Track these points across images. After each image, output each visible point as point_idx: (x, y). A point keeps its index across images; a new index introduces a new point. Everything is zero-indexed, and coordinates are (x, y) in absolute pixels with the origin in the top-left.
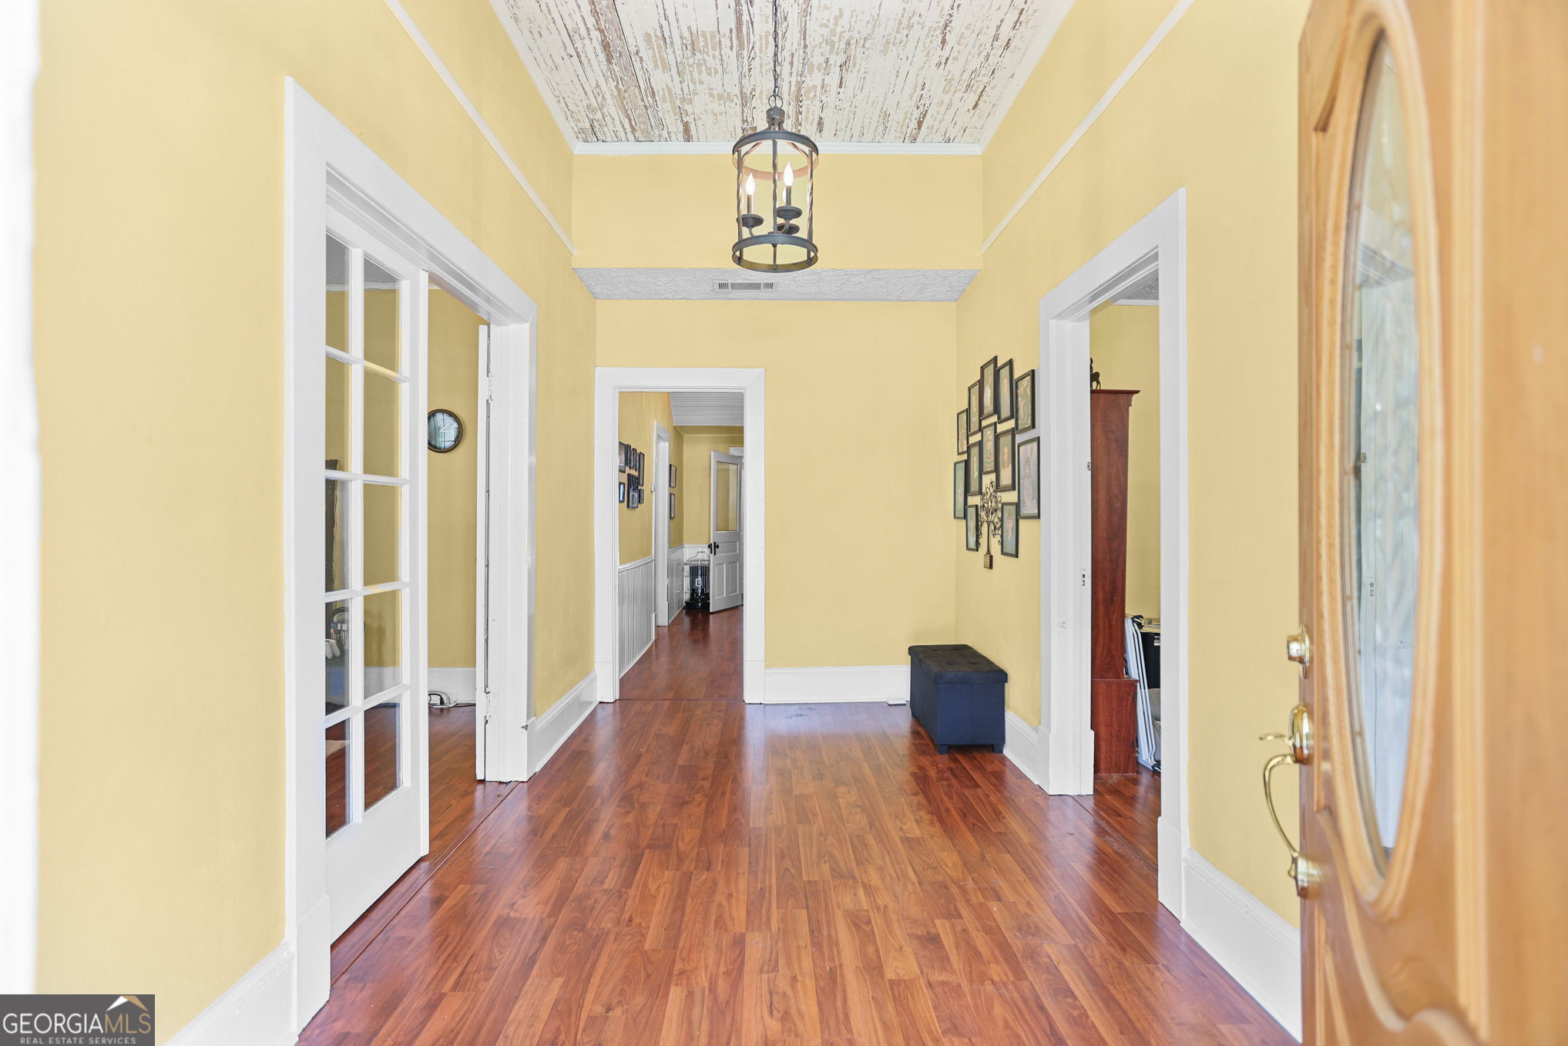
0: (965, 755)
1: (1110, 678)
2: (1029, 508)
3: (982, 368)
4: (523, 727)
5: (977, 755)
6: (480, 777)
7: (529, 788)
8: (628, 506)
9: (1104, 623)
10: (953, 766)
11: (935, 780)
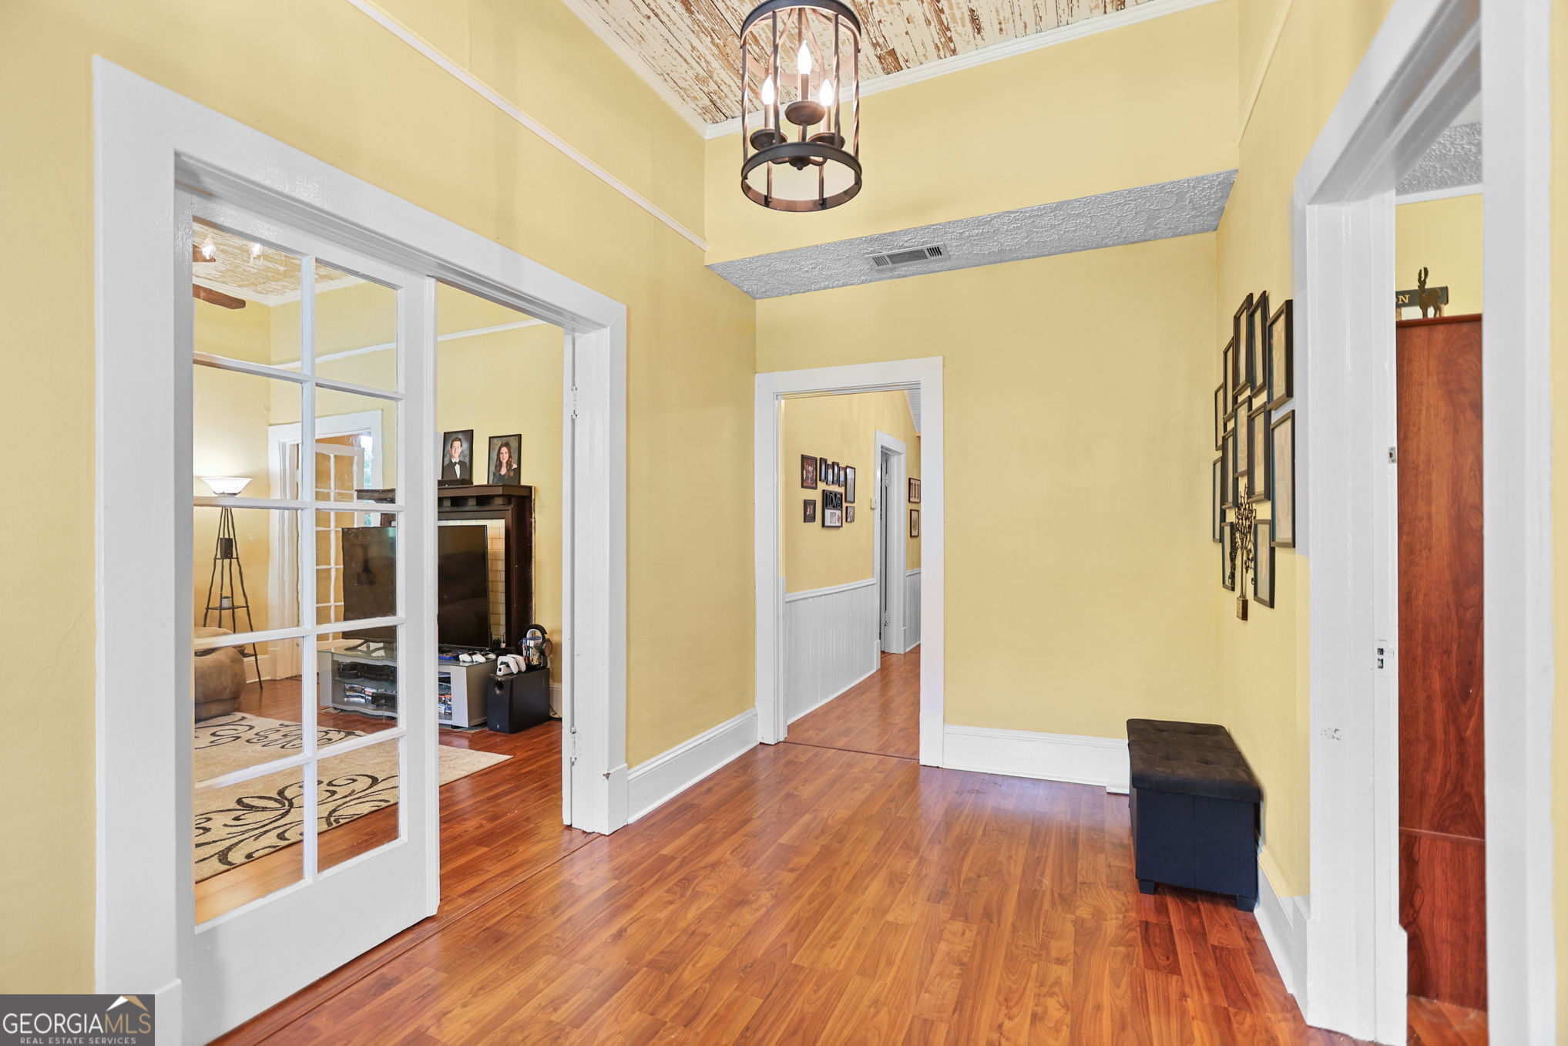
0: (1184, 903)
1: (1461, 833)
2: (1283, 533)
3: (1235, 317)
4: (604, 775)
5: (1204, 907)
6: (567, 822)
7: (610, 841)
8: (823, 525)
9: (1446, 733)
10: (1152, 919)
11: (1108, 940)
